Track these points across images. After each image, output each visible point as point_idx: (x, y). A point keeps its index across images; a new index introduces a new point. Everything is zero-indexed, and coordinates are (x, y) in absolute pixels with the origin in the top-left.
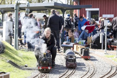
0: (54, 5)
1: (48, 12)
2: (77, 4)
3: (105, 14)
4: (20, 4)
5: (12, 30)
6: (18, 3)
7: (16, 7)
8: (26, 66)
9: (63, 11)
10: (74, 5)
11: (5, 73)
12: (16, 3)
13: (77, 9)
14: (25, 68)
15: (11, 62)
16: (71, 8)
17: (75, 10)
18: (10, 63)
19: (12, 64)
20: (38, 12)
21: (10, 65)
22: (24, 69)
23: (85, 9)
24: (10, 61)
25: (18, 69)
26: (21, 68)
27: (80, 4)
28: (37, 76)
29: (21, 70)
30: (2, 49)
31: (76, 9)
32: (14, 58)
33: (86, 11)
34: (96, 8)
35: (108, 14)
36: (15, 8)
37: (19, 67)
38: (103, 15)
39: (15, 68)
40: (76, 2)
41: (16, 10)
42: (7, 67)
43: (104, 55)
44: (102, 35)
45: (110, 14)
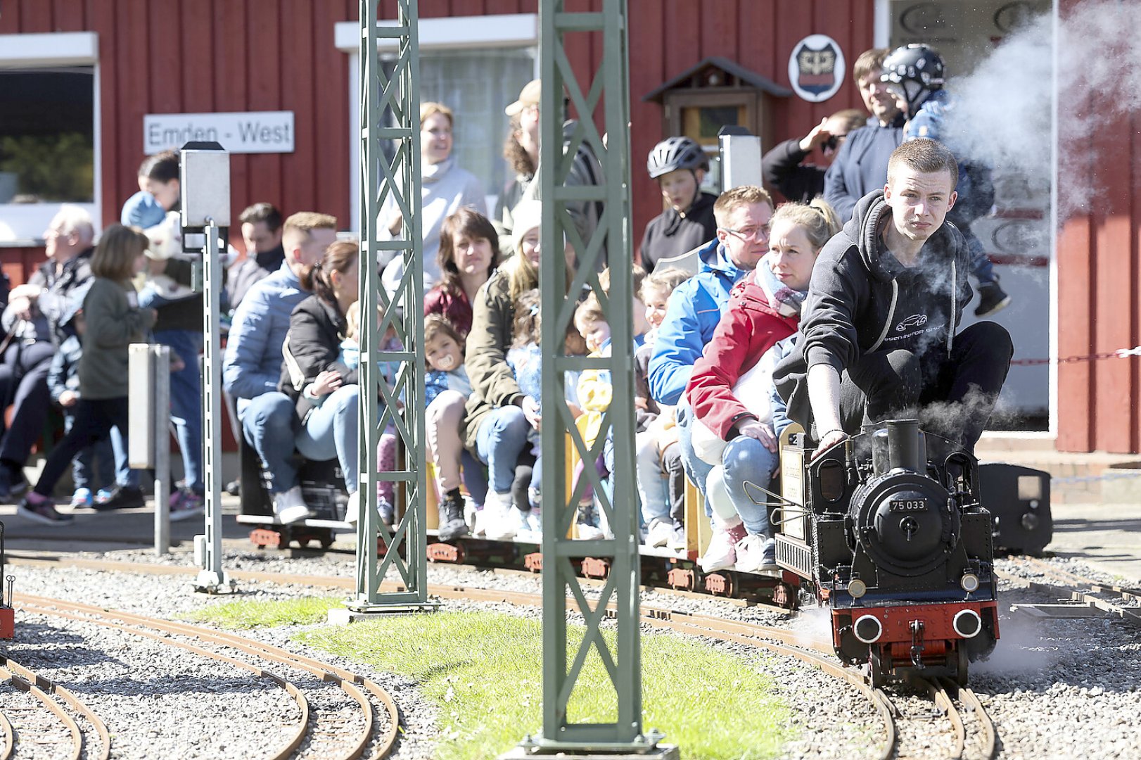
3: (182, 110)
34: (52, 26)
35: (214, 110)
38: (149, 120)
43: (186, 605)
44: (153, 358)
45: (247, 109)
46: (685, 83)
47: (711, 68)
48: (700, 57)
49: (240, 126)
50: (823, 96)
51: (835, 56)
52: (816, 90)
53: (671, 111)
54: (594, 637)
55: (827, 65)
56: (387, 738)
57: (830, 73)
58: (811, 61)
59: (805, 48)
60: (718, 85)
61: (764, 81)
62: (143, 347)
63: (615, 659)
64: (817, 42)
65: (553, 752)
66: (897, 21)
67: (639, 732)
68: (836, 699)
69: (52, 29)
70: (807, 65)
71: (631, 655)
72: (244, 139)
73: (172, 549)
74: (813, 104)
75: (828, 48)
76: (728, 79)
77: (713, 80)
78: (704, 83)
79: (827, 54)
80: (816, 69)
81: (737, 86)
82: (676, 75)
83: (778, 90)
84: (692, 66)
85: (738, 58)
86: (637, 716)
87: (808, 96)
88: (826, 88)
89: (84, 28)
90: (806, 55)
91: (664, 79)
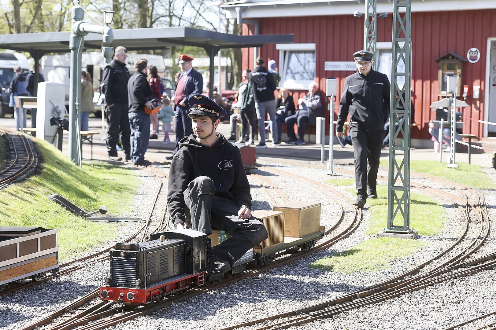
0: (183, 36)
1: (169, 53)
2: (253, 32)
3: (333, 61)
4: (86, 33)
5: (62, 108)
6: (81, 30)
7: (75, 43)
8: (103, 212)
9: (211, 52)
10: (244, 34)
11: (43, 230)
12: (76, 30)
13: (253, 46)
14: (100, 215)
15: (59, 200)
16: (234, 43)
17: (247, 49)
18: (57, 202)
19: (63, 206)
20: (139, 53)
21: (58, 207)
22: (97, 220)
23: (274, 46)
24: (57, 197)
25: (80, 219)
26: (89, 216)
27: (261, 32)
28: (134, 238)
29: (88, 223)
30: (35, 162)
31: (249, 46)
32: (68, 188)
33: (278, 51)
34: (306, 42)
35: (340, 61)
36: (71, 46)
37: (83, 213)
38: (326, 63)
39: (74, 217)
40: (249, 26)
41: (73, 49)
42: (49, 213)
43: (325, 178)
44: (322, 121)
45: (347, 61)
46: (443, 58)
47: (450, 55)
48: (447, 52)
49: (345, 64)
50: (475, 62)
51: (478, 53)
52: (473, 60)
53: (440, 64)
54: (400, 207)
55: (476, 55)
56: (358, 222)
57: (476, 57)
58: (472, 53)
59: (471, 51)
60: (451, 59)
61: (461, 58)
62: (320, 118)
63: (403, 210)
64: (474, 49)
65: (389, 232)
66: (493, 44)
67: (409, 228)
68: (457, 216)
69: (306, 43)
70: (471, 55)
71: (407, 209)
72: (346, 67)
73: (325, 161)
74: (473, 63)
75: (476, 51)
76: (453, 57)
77: (450, 57)
78: (448, 58)
79: (476, 52)
80: (474, 56)
81: (455, 59)
82: (442, 56)
83: (465, 60)
84: (446, 54)
85: (456, 53)
86: (408, 224)
87: (471, 62)
88: (476, 60)
89: (313, 43)
90: (471, 52)
91: (439, 56)
